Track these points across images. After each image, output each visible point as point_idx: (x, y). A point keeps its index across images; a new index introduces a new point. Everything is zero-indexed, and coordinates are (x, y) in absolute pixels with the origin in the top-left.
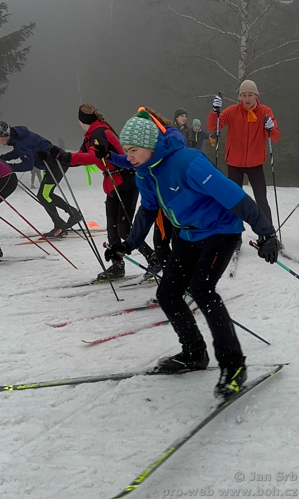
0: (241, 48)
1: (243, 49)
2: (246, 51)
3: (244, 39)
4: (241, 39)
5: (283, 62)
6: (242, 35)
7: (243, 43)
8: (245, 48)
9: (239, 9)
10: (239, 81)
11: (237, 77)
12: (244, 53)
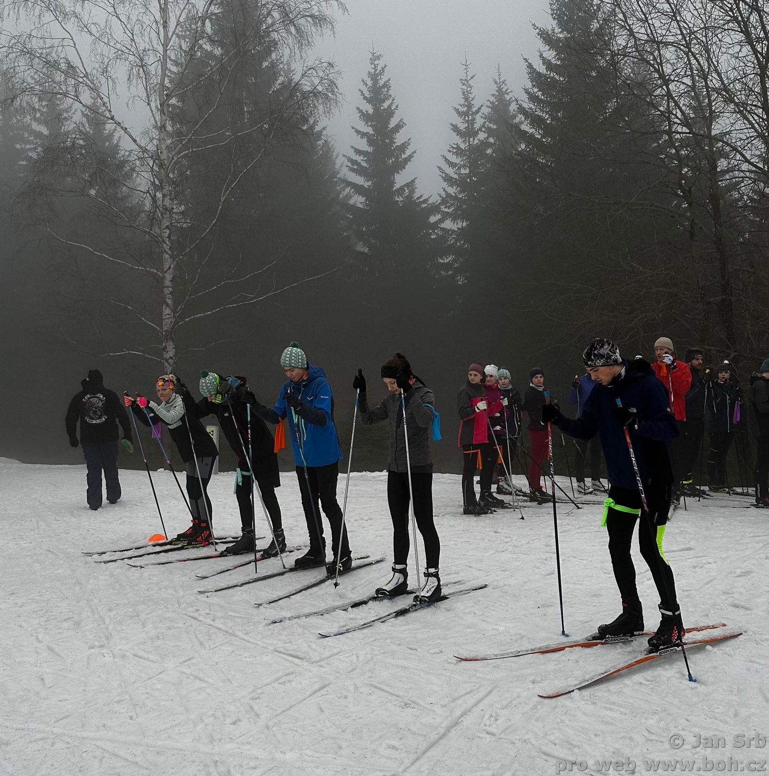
0: (165, 289)
1: (167, 291)
2: (171, 293)
3: (169, 277)
4: (164, 277)
5: (224, 308)
6: (166, 272)
7: (167, 283)
8: (171, 289)
9: (160, 238)
10: (164, 333)
11: (162, 328)
12: (170, 296)
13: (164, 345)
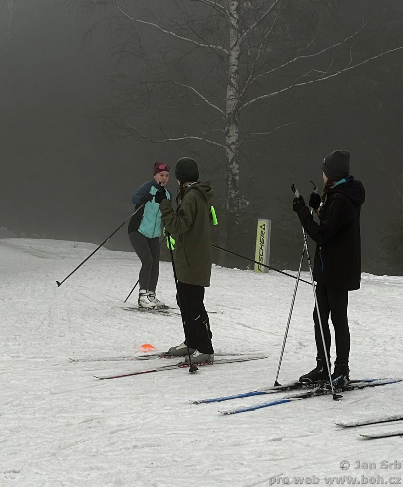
0: (230, 68)
1: (232, 70)
2: (237, 72)
3: (234, 54)
4: (230, 55)
5: (293, 87)
6: (232, 48)
7: (233, 60)
8: (235, 68)
9: (227, 11)
10: (227, 116)
11: (225, 111)
13: (226, 130)
